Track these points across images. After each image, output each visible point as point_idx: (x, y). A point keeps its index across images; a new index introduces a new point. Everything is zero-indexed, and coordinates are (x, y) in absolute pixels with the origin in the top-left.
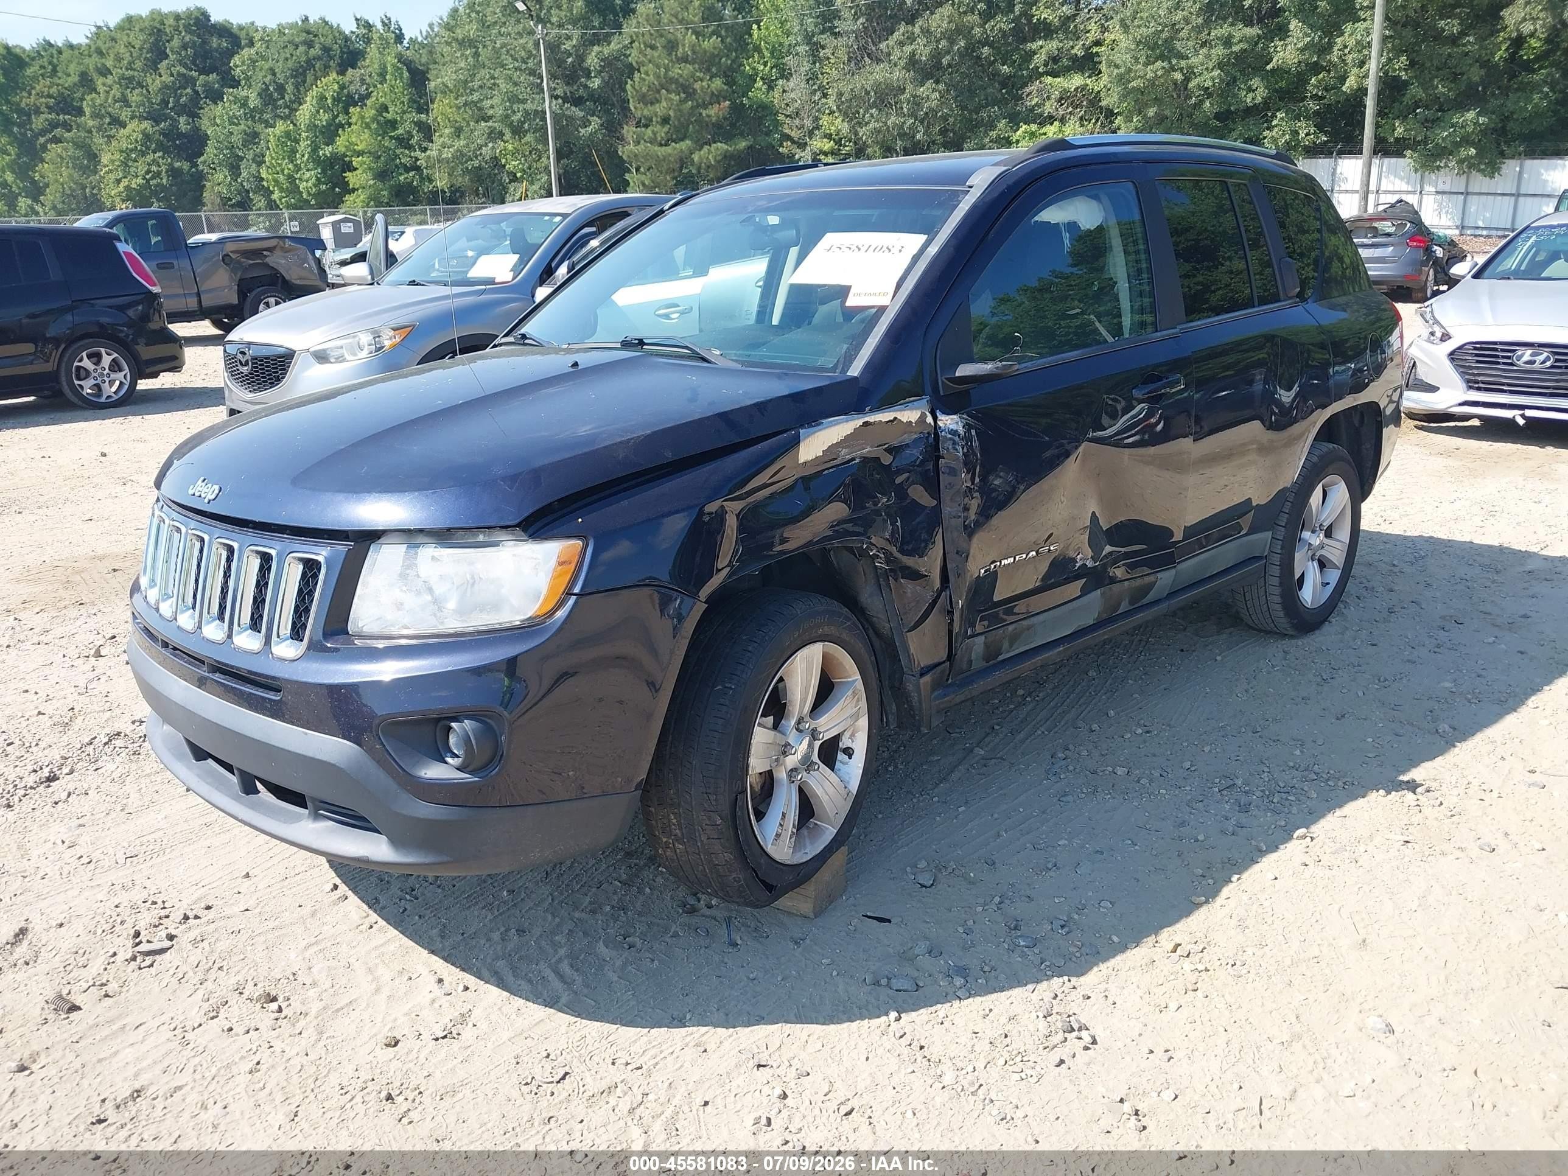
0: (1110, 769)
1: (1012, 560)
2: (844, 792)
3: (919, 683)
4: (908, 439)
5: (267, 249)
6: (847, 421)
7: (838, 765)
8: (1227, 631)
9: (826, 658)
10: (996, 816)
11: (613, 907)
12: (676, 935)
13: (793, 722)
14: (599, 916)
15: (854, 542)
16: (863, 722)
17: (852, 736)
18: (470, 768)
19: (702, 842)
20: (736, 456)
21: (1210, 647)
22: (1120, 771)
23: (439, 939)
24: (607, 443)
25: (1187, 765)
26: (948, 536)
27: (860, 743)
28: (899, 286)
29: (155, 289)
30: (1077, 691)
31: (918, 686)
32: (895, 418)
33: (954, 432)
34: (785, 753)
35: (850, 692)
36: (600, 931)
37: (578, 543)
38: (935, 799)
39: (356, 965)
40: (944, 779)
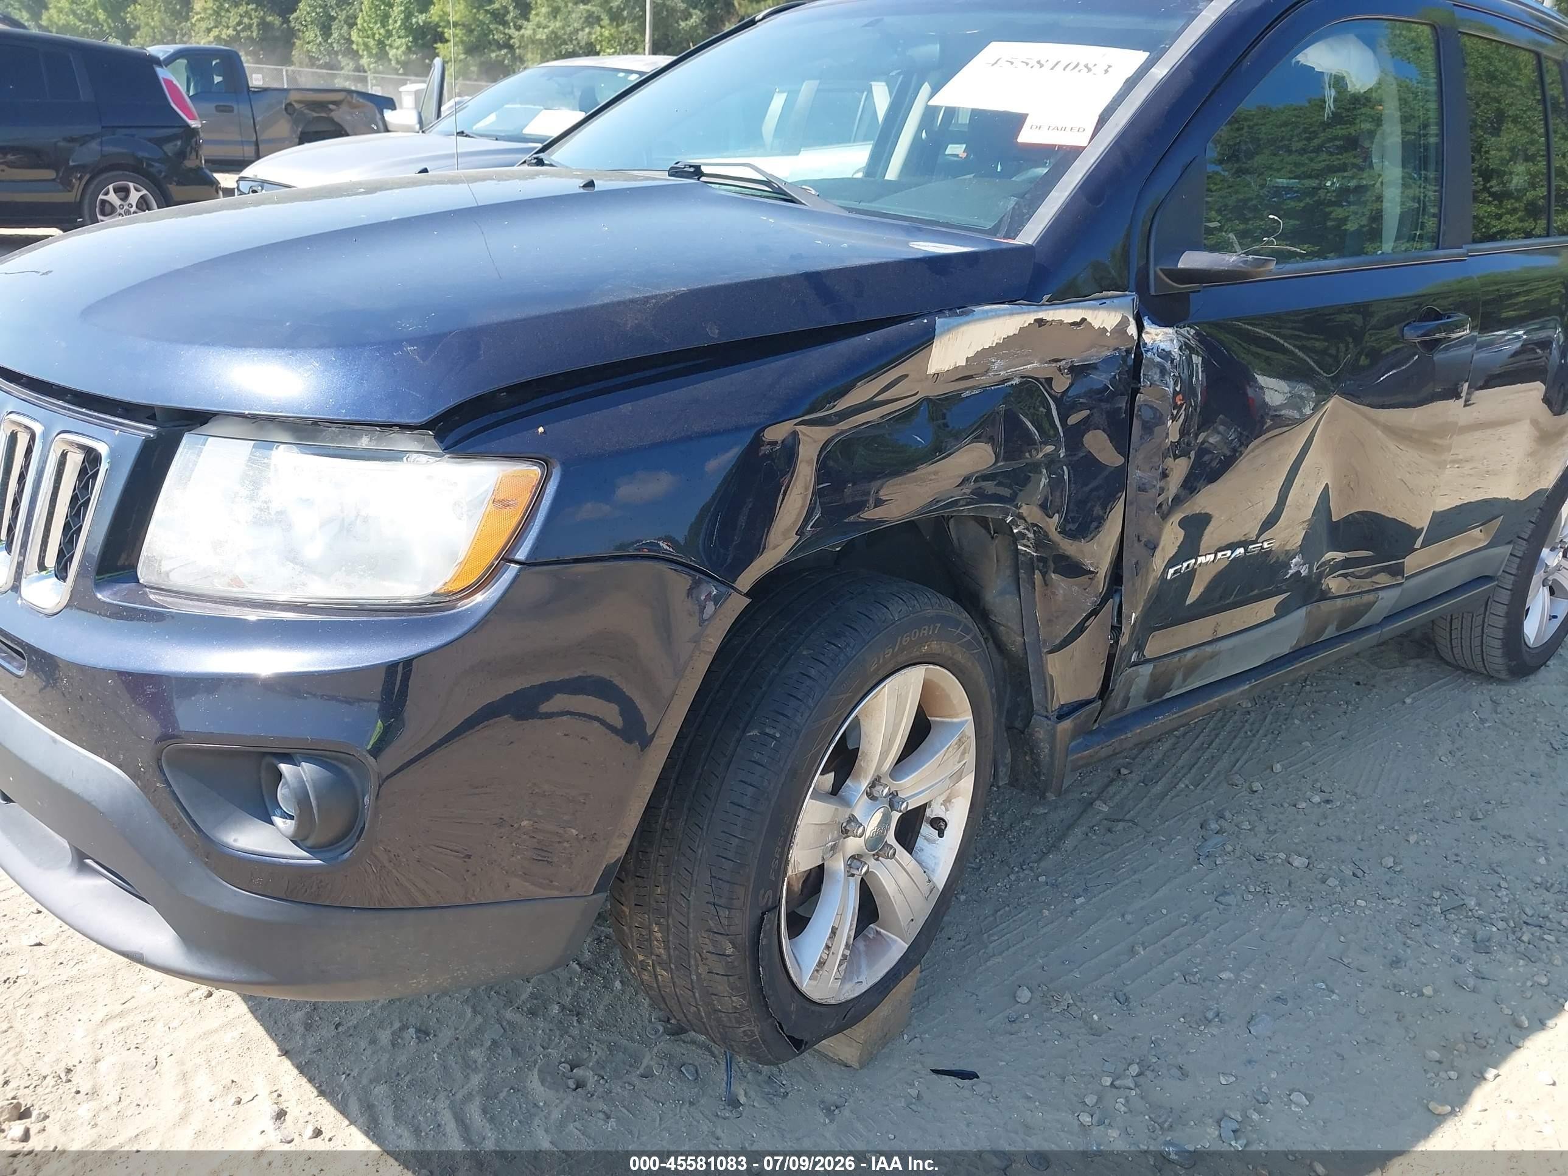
0: (1282, 856)
1: (1212, 557)
2: (925, 888)
3: (1054, 729)
4: (1095, 355)
5: (334, 103)
6: (1012, 314)
7: (920, 842)
8: (1413, 662)
9: (928, 689)
10: (1128, 917)
11: (563, 1008)
12: (647, 1075)
13: (864, 784)
14: (540, 1023)
15: (992, 511)
16: (967, 784)
17: (947, 802)
18: (309, 842)
19: (699, 975)
20: (828, 348)
21: (1394, 683)
22: (1298, 862)
23: (301, 1029)
24: (606, 300)
25: (1389, 861)
26: (1131, 510)
27: (957, 816)
28: (1102, 120)
29: (194, 124)
30: (1228, 728)
31: (1053, 736)
32: (1084, 320)
33: (1166, 355)
34: (845, 832)
35: (955, 739)
36: (539, 1049)
37: (534, 471)
38: (1042, 879)
39: (166, 1064)
40: (1053, 847)
